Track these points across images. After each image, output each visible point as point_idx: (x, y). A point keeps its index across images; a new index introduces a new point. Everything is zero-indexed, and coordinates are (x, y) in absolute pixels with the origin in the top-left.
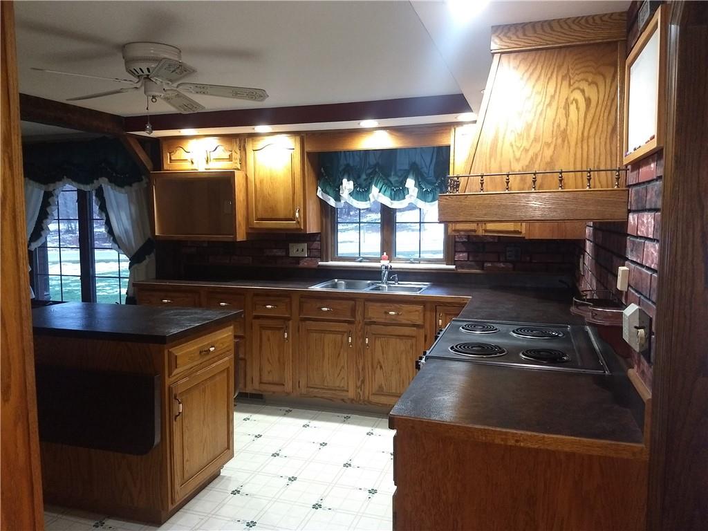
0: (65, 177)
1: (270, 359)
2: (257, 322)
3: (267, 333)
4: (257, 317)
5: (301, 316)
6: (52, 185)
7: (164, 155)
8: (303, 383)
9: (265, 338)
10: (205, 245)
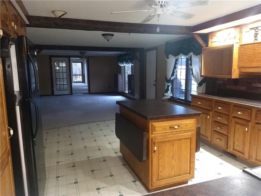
0: (181, 53)
1: (238, 139)
2: (234, 120)
3: (238, 126)
4: (234, 117)
5: (256, 121)
6: (177, 56)
7: (209, 40)
8: (254, 156)
9: (237, 129)
10: (226, 80)
